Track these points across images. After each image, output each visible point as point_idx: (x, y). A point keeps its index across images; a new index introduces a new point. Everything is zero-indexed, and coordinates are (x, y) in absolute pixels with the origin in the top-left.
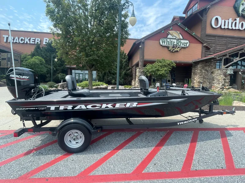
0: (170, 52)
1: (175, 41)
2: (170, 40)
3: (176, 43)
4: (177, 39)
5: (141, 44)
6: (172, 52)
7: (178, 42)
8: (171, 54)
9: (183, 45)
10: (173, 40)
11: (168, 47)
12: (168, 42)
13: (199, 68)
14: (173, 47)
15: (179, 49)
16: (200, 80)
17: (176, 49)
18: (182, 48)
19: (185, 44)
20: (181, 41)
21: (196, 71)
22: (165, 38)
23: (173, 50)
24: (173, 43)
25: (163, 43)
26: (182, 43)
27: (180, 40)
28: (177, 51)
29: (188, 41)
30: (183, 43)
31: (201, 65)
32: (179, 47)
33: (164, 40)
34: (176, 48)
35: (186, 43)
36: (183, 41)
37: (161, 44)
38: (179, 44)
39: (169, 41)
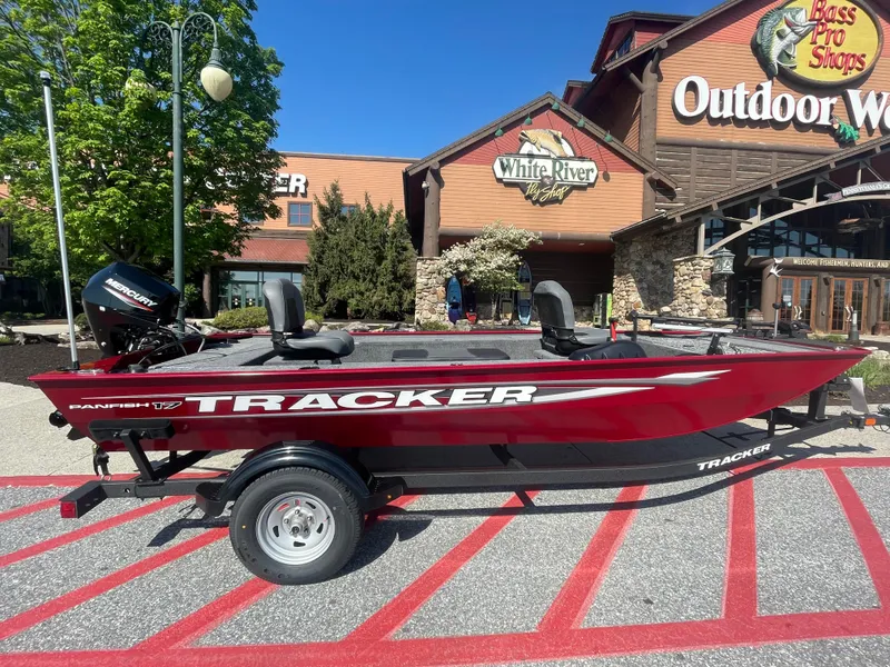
0: (529, 203)
1: (548, 164)
2: (530, 162)
3: (549, 173)
4: (553, 156)
5: (429, 175)
6: (537, 201)
7: (557, 169)
8: (532, 208)
9: (577, 179)
10: (541, 162)
11: (522, 187)
12: (524, 166)
14: (542, 185)
15: (562, 191)
17: (551, 193)
18: (574, 187)
19: (582, 176)
20: (567, 165)
22: (510, 154)
23: (542, 194)
24: (541, 171)
25: (504, 169)
26: (571, 170)
27: (564, 162)
28: (555, 201)
29: (591, 165)
30: (575, 171)
31: (640, 247)
32: (560, 186)
33: (508, 161)
34: (550, 189)
35: (588, 171)
36: (575, 165)
37: (499, 174)
38: (563, 173)
39: (527, 165)
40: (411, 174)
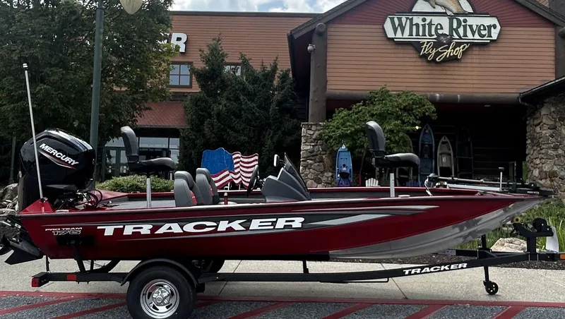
0: (425, 64)
1: (445, 22)
2: (424, 20)
3: (446, 31)
4: (449, 13)
5: (315, 38)
6: (434, 60)
7: (455, 26)
8: (430, 68)
9: (477, 36)
10: (436, 20)
11: (417, 46)
12: (417, 25)
13: (544, 120)
14: (437, 44)
15: (460, 49)
16: (555, 168)
17: (449, 52)
18: (473, 45)
19: (483, 32)
20: (465, 21)
21: (538, 129)
22: (403, 13)
23: (438, 54)
24: (436, 29)
25: (395, 30)
26: (471, 26)
27: (462, 19)
28: (454, 59)
29: (494, 21)
30: (474, 28)
31: (553, 109)
32: (458, 44)
33: (400, 20)
34: (448, 48)
35: (489, 27)
36: (474, 21)
37: (390, 34)
38: (461, 31)
39: (421, 23)
40: (296, 37)
